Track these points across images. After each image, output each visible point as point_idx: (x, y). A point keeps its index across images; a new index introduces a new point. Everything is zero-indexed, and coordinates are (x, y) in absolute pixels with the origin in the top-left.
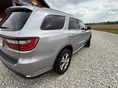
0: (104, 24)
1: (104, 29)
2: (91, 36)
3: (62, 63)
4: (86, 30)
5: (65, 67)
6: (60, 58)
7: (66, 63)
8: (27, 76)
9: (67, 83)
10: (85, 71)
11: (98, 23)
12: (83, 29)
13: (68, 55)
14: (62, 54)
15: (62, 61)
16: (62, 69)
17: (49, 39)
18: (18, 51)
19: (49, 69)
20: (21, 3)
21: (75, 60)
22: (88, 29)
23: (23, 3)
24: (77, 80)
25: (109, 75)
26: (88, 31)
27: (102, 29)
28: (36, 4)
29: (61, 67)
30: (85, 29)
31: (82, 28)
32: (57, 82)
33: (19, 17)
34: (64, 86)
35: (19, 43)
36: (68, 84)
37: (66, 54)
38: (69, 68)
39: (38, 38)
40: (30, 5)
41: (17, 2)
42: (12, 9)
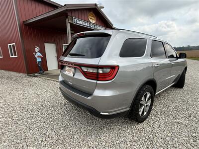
2: (186, 68)
3: (142, 105)
4: (177, 58)
5: (145, 113)
6: (140, 96)
7: (147, 106)
8: (101, 113)
9: (150, 134)
10: (178, 123)
12: (172, 56)
14: (142, 92)
15: (141, 102)
16: (140, 113)
18: (95, 81)
19: (125, 110)
20: (76, 23)
21: (159, 106)
22: (180, 58)
23: (79, 23)
24: (165, 133)
26: (180, 60)
28: (94, 22)
29: (139, 110)
30: (175, 56)
31: (170, 55)
32: (134, 132)
34: (147, 137)
36: (151, 136)
37: (148, 93)
39: (118, 67)
40: (87, 24)
41: (72, 22)
42: (86, 34)
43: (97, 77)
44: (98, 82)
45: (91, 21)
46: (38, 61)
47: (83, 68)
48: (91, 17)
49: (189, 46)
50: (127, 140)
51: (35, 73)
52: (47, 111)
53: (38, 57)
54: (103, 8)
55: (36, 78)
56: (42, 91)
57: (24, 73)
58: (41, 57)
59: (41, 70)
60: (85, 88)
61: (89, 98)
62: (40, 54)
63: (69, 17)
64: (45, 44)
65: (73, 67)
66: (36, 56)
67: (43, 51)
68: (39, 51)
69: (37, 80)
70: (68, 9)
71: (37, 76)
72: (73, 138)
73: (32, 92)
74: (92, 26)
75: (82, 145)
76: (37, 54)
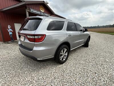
0: (109, 27)
1: (108, 32)
3: (62, 55)
5: (64, 59)
7: (65, 56)
10: (80, 63)
11: (104, 26)
13: (66, 50)
14: (61, 48)
16: (61, 59)
17: (53, 38)
18: (34, 43)
19: (51, 57)
20: (32, 12)
23: (34, 11)
24: (72, 68)
25: (99, 66)
27: (106, 32)
28: (43, 11)
29: (60, 58)
30: (83, 31)
32: (57, 68)
33: (34, 23)
34: (62, 70)
35: (34, 37)
36: (65, 69)
37: (65, 49)
38: (67, 61)
39: (45, 35)
40: (39, 13)
41: (29, 11)
42: (30, 18)
43: (34, 40)
44: (35, 43)
45: (41, 11)
46: (10, 34)
47: (28, 36)
48: (41, 9)
49: (98, 26)
50: (52, 72)
51: (9, 41)
52: (12, 61)
53: (10, 31)
54: (48, 3)
55: (9, 44)
56: (12, 51)
57: (1, 41)
58: (12, 31)
59: (12, 39)
60: (29, 46)
61: (31, 51)
62: (11, 30)
63: (27, 8)
64: (15, 24)
65: (23, 36)
66: (9, 31)
67: (13, 28)
68: (10, 28)
69: (9, 45)
70: (26, 3)
71: (9, 43)
72: (25, 73)
73: (5, 52)
74: (42, 14)
75: (28, 76)
76: (9, 30)
